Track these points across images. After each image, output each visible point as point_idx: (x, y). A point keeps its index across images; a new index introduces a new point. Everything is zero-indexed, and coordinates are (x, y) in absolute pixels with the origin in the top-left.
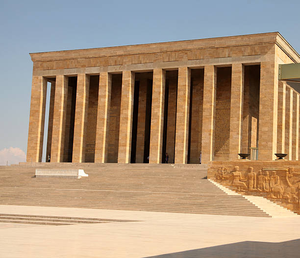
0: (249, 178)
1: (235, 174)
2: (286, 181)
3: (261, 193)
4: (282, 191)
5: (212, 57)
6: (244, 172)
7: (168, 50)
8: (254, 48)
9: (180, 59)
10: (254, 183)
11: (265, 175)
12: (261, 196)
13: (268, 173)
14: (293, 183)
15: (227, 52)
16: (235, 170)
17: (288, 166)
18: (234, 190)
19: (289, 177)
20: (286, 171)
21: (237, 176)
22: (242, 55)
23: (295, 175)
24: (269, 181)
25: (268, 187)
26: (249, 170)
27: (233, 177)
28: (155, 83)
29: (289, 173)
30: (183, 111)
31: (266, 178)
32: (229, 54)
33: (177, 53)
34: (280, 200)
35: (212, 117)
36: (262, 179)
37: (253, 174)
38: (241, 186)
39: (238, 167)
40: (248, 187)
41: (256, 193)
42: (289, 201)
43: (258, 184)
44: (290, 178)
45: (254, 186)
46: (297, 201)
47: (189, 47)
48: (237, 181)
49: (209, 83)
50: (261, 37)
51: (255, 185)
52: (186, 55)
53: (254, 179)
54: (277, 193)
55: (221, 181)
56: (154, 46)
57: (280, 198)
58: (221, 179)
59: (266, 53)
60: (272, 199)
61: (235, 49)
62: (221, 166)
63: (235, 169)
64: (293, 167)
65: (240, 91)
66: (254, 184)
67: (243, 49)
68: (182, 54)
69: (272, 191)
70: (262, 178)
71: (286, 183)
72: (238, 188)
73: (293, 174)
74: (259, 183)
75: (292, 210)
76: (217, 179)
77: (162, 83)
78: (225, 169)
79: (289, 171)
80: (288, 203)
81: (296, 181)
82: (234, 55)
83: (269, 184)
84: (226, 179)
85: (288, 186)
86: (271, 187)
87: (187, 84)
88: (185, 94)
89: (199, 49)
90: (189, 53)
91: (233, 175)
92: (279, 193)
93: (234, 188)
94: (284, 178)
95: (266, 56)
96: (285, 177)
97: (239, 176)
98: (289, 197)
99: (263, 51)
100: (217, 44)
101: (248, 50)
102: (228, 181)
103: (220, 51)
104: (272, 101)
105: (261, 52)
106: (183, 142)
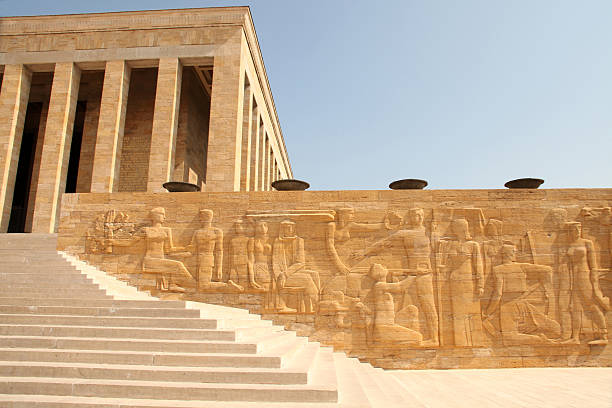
0: (199, 247)
1: (152, 232)
2: (330, 255)
3: (242, 298)
4: (314, 289)
5: (122, 46)
6: (183, 227)
7: (39, 31)
8: (203, 32)
9: (61, 48)
10: (216, 262)
11: (256, 234)
12: (241, 305)
13: (266, 229)
14: (353, 260)
15: (151, 37)
16: (152, 221)
17: (332, 205)
18: (144, 288)
19: (338, 242)
20: (327, 221)
21: (158, 240)
22: (179, 42)
23: (357, 233)
24: (270, 253)
25: (265, 274)
26: (200, 220)
27: (147, 244)
28: (5, 89)
29: (339, 228)
30: (56, 141)
31: (260, 245)
32: (155, 42)
33: (55, 38)
34: (310, 318)
35: (114, 153)
36: (243, 248)
37: (215, 231)
38: (170, 275)
39: (163, 210)
40: (196, 278)
41: (225, 296)
42: (341, 321)
43: (228, 265)
44: (341, 242)
45: (215, 274)
46: (369, 321)
47: (81, 27)
48: (157, 258)
49: (113, 90)
50: (216, 14)
51: (220, 271)
52: (72, 41)
53: (216, 250)
54: (296, 296)
55: (103, 258)
56: (12, 23)
57: (308, 313)
58: (102, 251)
59: (226, 40)
60: (278, 318)
61: (166, 32)
62: (106, 208)
63: (151, 215)
64: (351, 207)
65: (172, 106)
66: (216, 267)
67: (182, 33)
68: (65, 39)
69: (279, 288)
70: (244, 246)
71: (327, 259)
72: (160, 281)
73: (352, 230)
74: (236, 262)
75: (351, 353)
76: (89, 251)
77: (19, 89)
78: (119, 216)
79: (337, 220)
80: (338, 328)
81: (361, 252)
82: (165, 43)
83: (270, 263)
84: (120, 250)
85: (337, 270)
86: (277, 273)
87: (69, 92)
88: (63, 110)
89: (99, 31)
90: (79, 38)
91: (145, 237)
92: (304, 293)
93: (144, 282)
94: (320, 244)
95: (224, 46)
96: (325, 240)
97: (167, 240)
98: (339, 307)
99: (219, 37)
100: (133, 22)
101: (193, 35)
102: (126, 258)
103: (139, 35)
104: (233, 124)
105: (216, 40)
106: (51, 202)
